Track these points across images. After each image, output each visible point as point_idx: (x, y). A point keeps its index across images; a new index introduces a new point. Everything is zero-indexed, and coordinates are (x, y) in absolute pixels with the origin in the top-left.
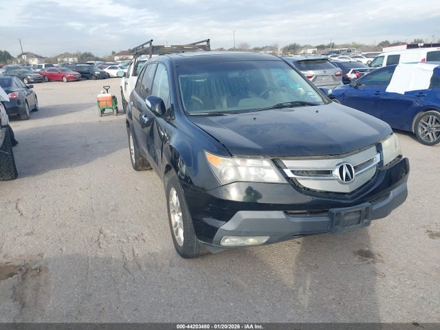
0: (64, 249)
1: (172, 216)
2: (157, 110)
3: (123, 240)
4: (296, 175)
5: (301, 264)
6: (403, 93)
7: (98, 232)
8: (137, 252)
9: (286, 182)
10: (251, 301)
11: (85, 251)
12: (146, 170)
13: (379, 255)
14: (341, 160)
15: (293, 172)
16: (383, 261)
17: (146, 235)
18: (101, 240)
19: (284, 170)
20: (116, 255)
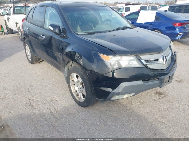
0: (12, 112)
1: (71, 87)
2: (57, 32)
3: (45, 102)
4: (146, 62)
5: (137, 102)
6: (144, 23)
7: (28, 99)
8: (56, 108)
9: (143, 66)
10: (126, 124)
11: (26, 111)
12: (37, 63)
13: (164, 93)
14: (162, 54)
15: (145, 61)
16: (168, 96)
17: (56, 98)
18: (32, 104)
19: (141, 60)
20: (45, 111)
